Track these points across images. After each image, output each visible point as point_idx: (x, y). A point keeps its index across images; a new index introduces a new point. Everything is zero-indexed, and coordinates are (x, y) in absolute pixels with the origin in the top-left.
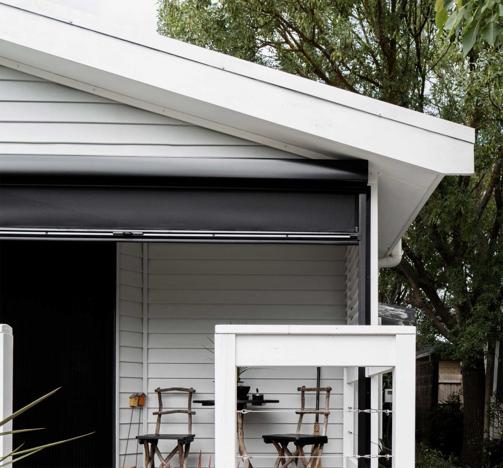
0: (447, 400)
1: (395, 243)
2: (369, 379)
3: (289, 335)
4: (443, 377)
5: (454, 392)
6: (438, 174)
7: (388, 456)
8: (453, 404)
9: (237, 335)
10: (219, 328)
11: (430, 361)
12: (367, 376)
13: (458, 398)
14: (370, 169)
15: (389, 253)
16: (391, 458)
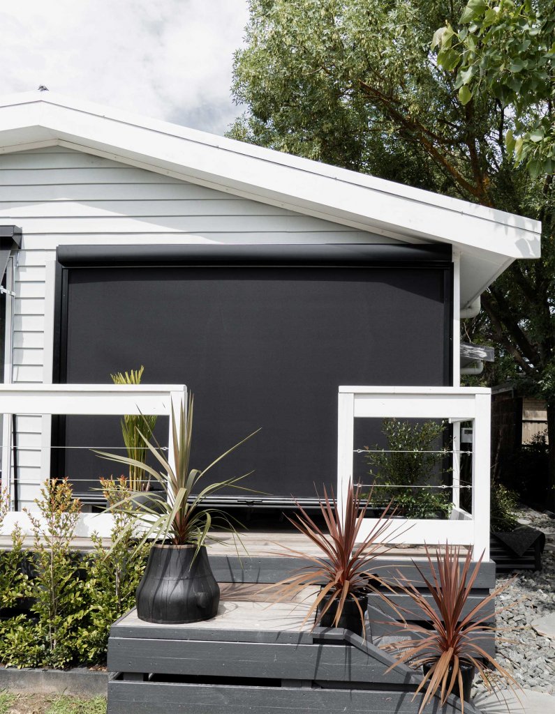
0: (532, 441)
1: (474, 298)
2: (452, 424)
3: (394, 394)
4: (529, 414)
5: (539, 433)
6: (510, 258)
7: (469, 486)
8: (537, 446)
9: (355, 394)
10: (342, 388)
11: (513, 397)
12: (450, 422)
13: (544, 437)
14: (454, 250)
15: (469, 305)
16: (471, 488)
